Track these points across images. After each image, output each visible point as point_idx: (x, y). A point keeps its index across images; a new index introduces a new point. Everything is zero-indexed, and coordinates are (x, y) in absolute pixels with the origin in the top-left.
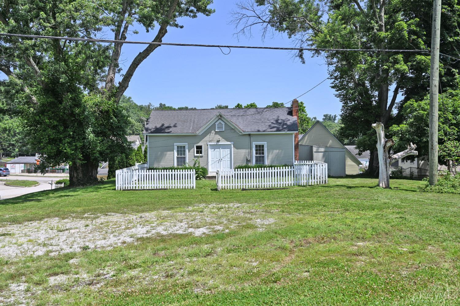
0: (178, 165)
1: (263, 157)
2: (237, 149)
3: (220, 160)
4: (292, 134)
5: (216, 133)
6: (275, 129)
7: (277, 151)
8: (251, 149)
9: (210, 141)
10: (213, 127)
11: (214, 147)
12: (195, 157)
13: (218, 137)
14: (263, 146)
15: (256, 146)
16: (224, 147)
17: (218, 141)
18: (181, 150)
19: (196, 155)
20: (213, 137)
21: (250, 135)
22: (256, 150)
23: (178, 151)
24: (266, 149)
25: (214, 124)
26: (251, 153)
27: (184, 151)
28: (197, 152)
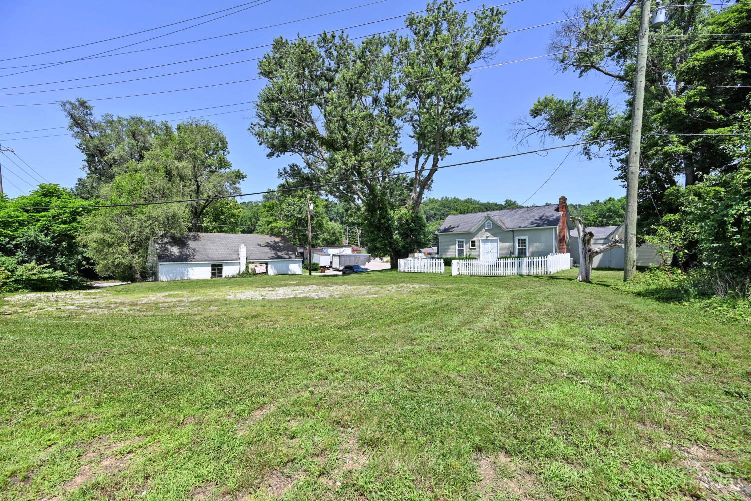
0: (459, 255)
1: (525, 249)
2: (502, 243)
3: (489, 252)
4: (552, 229)
5: (486, 231)
6: (535, 225)
7: (538, 244)
8: (514, 243)
9: (481, 237)
10: (483, 226)
11: (485, 242)
12: (470, 249)
13: (487, 234)
14: (525, 240)
15: (519, 240)
16: (492, 241)
17: (487, 237)
18: (461, 245)
19: (471, 248)
20: (483, 234)
21: (513, 231)
22: (519, 244)
23: (458, 245)
24: (527, 242)
25: (484, 224)
26: (514, 246)
27: (463, 245)
28: (472, 246)
